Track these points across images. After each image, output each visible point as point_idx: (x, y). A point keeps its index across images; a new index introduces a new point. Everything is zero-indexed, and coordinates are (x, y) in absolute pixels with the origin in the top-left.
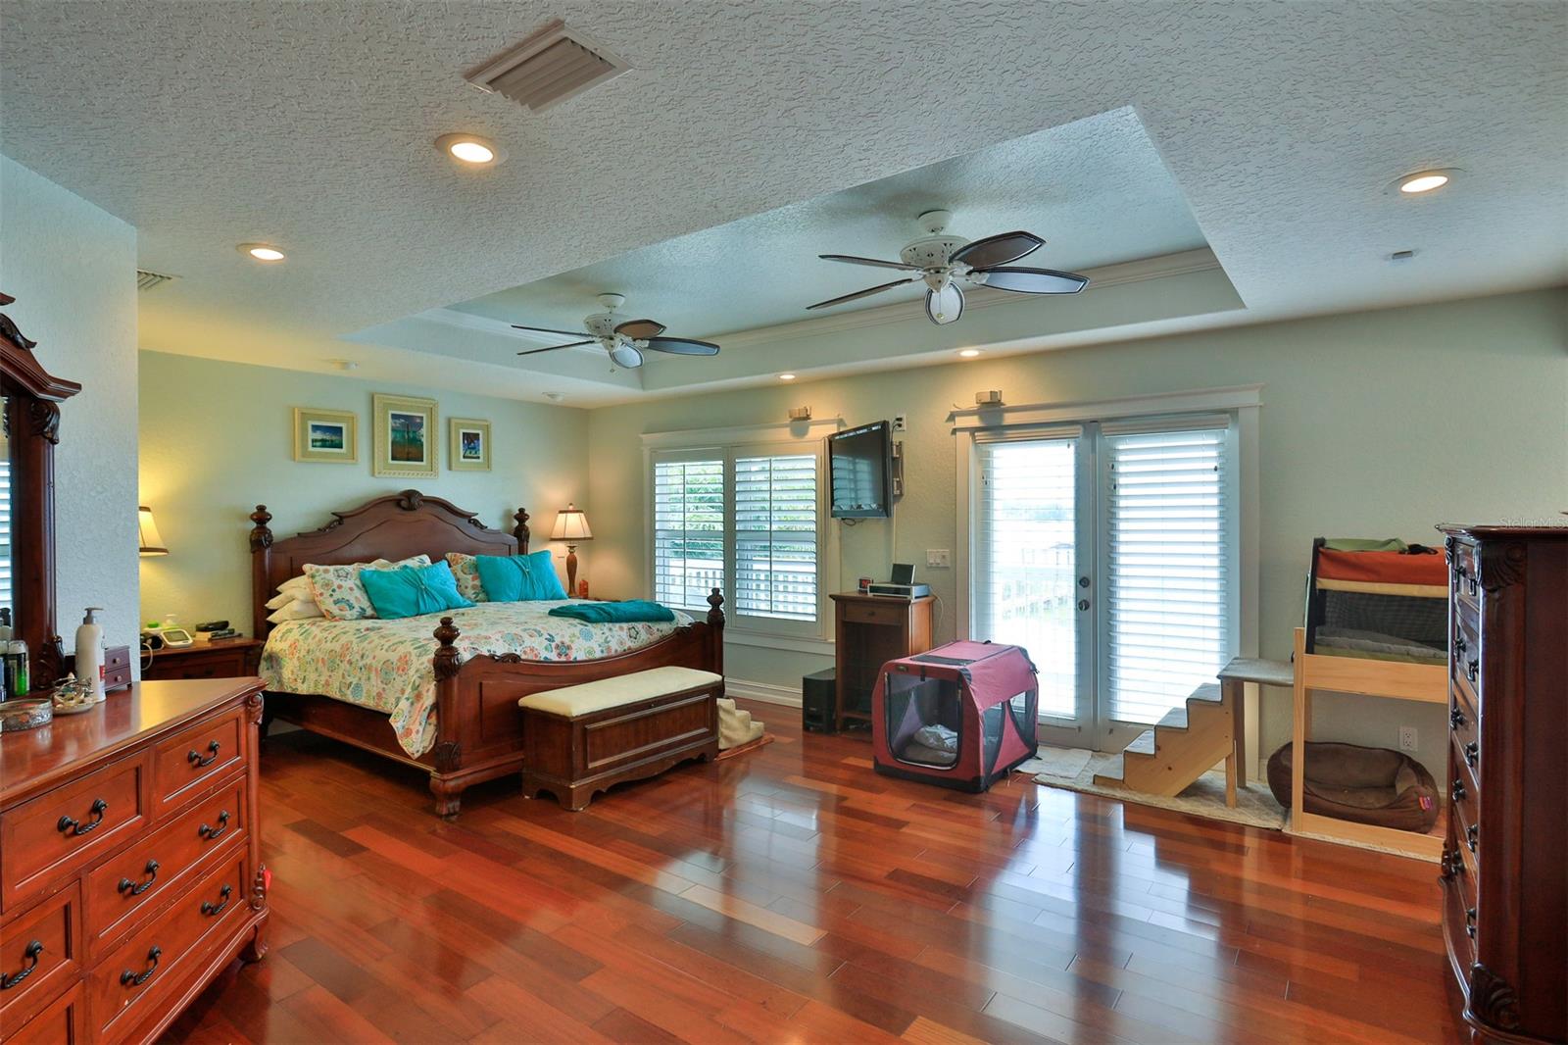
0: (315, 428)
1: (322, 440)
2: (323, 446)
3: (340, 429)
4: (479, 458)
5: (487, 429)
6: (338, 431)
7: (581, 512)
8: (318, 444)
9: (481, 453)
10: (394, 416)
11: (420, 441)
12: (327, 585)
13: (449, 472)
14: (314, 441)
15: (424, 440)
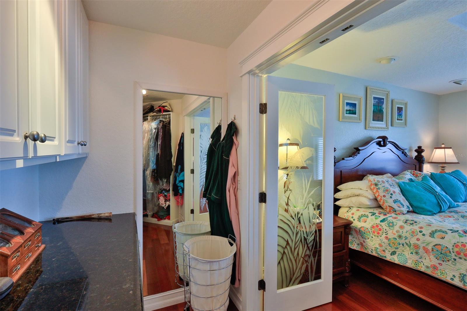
0: (348, 104)
1: (349, 110)
2: (350, 113)
3: (355, 104)
4: (402, 120)
5: (406, 104)
6: (354, 105)
7: (451, 148)
8: (348, 112)
9: (403, 118)
10: (375, 98)
11: (382, 111)
12: (387, 191)
13: (392, 127)
14: (347, 110)
15: (384, 110)
